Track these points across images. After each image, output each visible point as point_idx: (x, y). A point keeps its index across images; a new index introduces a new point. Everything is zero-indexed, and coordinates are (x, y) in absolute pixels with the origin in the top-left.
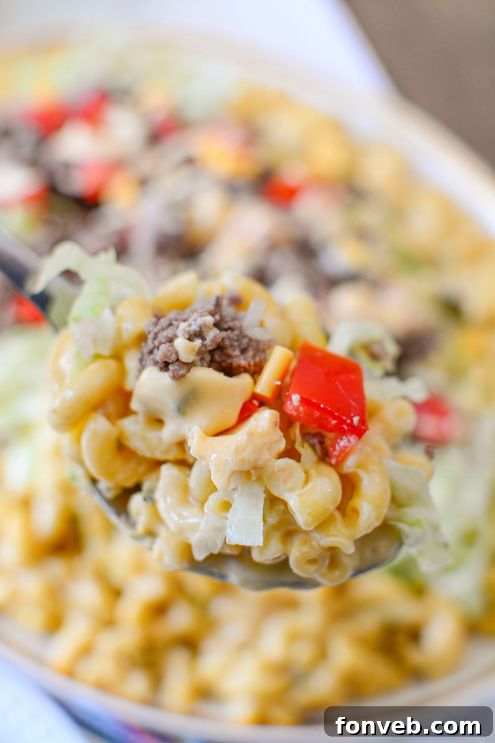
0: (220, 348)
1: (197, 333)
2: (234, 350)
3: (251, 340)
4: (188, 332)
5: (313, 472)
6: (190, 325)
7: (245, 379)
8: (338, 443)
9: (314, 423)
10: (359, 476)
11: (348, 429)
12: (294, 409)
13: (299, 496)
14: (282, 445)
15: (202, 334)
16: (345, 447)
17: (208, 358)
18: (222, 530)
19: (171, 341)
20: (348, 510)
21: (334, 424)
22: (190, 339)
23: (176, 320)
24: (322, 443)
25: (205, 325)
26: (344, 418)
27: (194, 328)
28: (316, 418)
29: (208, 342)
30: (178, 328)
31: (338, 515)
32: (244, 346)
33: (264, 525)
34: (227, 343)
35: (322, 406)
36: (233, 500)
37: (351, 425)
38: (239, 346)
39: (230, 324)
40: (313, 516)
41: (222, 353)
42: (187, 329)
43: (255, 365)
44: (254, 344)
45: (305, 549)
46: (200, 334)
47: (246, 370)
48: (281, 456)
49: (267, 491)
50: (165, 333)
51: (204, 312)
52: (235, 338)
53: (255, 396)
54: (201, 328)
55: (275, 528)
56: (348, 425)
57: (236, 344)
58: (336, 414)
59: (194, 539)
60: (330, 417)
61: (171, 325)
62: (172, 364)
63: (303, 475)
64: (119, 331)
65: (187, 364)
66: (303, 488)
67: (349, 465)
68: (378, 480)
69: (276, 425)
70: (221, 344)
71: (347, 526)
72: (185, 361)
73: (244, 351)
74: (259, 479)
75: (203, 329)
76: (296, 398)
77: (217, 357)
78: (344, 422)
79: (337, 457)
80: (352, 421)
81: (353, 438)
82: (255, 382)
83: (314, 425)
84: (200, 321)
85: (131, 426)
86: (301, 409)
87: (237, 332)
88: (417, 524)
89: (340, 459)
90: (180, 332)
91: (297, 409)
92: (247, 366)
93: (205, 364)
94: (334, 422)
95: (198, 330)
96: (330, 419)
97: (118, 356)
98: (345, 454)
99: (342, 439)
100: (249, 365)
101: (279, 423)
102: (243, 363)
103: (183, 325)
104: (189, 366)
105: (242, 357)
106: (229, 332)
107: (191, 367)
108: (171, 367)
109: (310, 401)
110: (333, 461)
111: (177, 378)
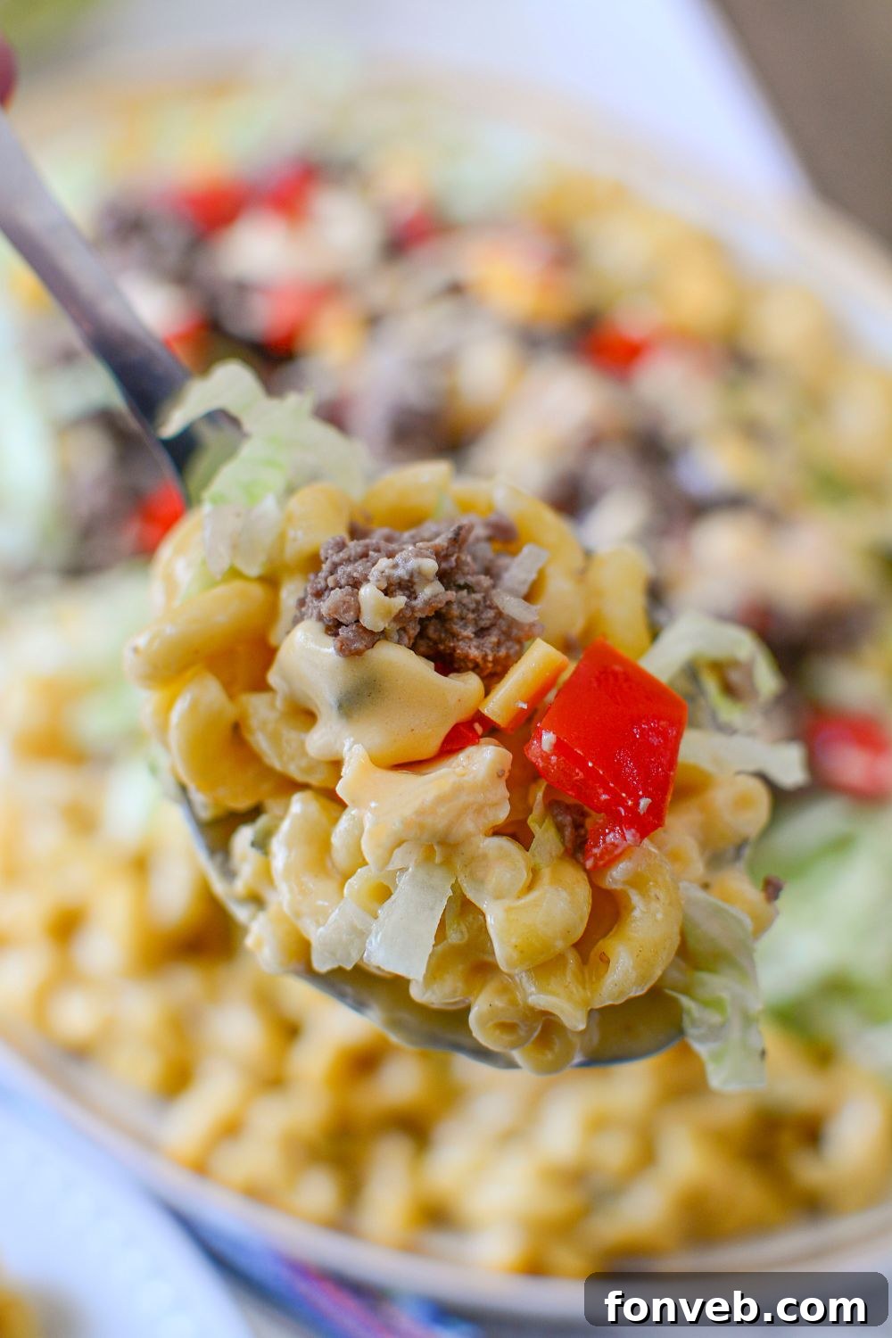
0: (440, 616)
1: (403, 583)
2: (465, 627)
3: (500, 614)
4: (388, 578)
5: (546, 873)
6: (395, 566)
7: (470, 683)
8: (605, 835)
9: (572, 789)
10: (629, 899)
11: (626, 816)
12: (542, 757)
13: (508, 910)
14: (502, 814)
15: (412, 587)
16: (615, 846)
17: (414, 630)
18: (362, 935)
19: (356, 584)
20: (593, 955)
21: (605, 800)
22: (387, 592)
23: (378, 550)
24: (578, 826)
25: (420, 573)
26: (624, 795)
27: (401, 572)
28: (577, 781)
29: (418, 603)
30: (374, 565)
31: (572, 959)
32: (482, 624)
33: (434, 946)
34: (455, 611)
35: (590, 764)
36: (396, 887)
37: (633, 810)
38: (476, 622)
39: (471, 579)
40: (522, 952)
41: (443, 626)
42: (387, 572)
43: (496, 661)
44: (503, 623)
45: (499, 1003)
46: (406, 586)
47: (476, 668)
48: (497, 832)
49: (456, 887)
50: (349, 569)
51: (427, 549)
52: (473, 606)
53: (479, 717)
54: (412, 575)
55: (459, 953)
56: (626, 808)
57: (471, 616)
58: (612, 785)
59: (317, 934)
60: (600, 787)
61: (365, 555)
62: (347, 626)
63: (524, 877)
64: (282, 537)
65: (372, 632)
66: (519, 898)
67: (617, 875)
68: (659, 916)
69: (499, 777)
70: (444, 611)
71: (583, 984)
72: (369, 628)
73: (481, 632)
74: (447, 862)
75: (416, 580)
76: (548, 739)
77: (431, 632)
78: (623, 802)
79: (597, 859)
80: (637, 804)
81: (630, 835)
82: (487, 693)
83: (570, 793)
84: (413, 563)
85: (261, 711)
86: (554, 758)
87: (478, 596)
88: (715, 1004)
89: (601, 863)
90: (374, 573)
91: (546, 758)
92: (479, 660)
93: (406, 640)
94: (604, 797)
95: (407, 578)
96: (601, 791)
97: (271, 581)
98: (612, 857)
99: (612, 830)
100: (485, 657)
101: (507, 774)
102: (474, 653)
103: (384, 563)
104: (375, 637)
105: (475, 643)
106: (464, 593)
107: (378, 640)
108: (342, 631)
109: (573, 749)
110: (589, 864)
111: (348, 652)
